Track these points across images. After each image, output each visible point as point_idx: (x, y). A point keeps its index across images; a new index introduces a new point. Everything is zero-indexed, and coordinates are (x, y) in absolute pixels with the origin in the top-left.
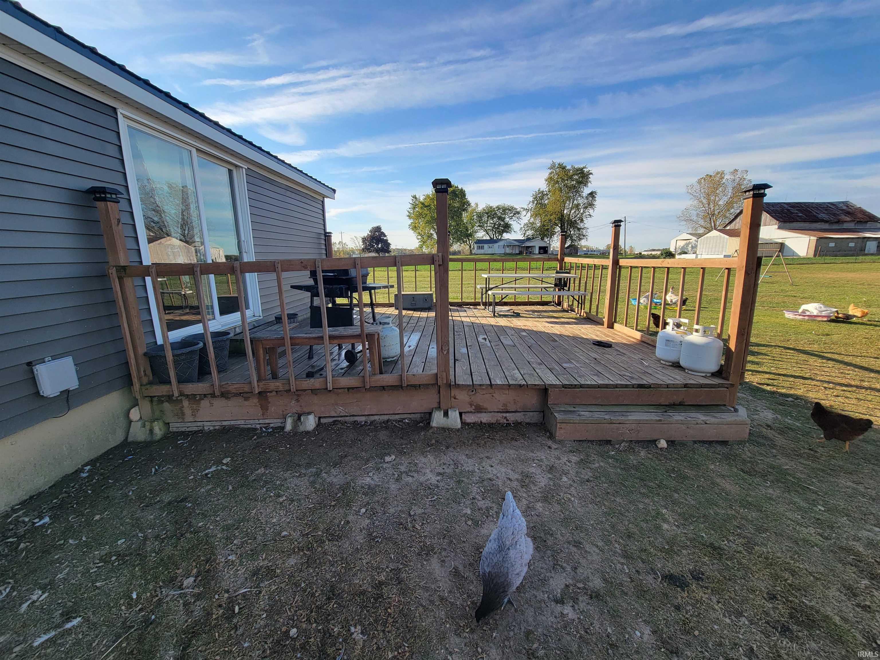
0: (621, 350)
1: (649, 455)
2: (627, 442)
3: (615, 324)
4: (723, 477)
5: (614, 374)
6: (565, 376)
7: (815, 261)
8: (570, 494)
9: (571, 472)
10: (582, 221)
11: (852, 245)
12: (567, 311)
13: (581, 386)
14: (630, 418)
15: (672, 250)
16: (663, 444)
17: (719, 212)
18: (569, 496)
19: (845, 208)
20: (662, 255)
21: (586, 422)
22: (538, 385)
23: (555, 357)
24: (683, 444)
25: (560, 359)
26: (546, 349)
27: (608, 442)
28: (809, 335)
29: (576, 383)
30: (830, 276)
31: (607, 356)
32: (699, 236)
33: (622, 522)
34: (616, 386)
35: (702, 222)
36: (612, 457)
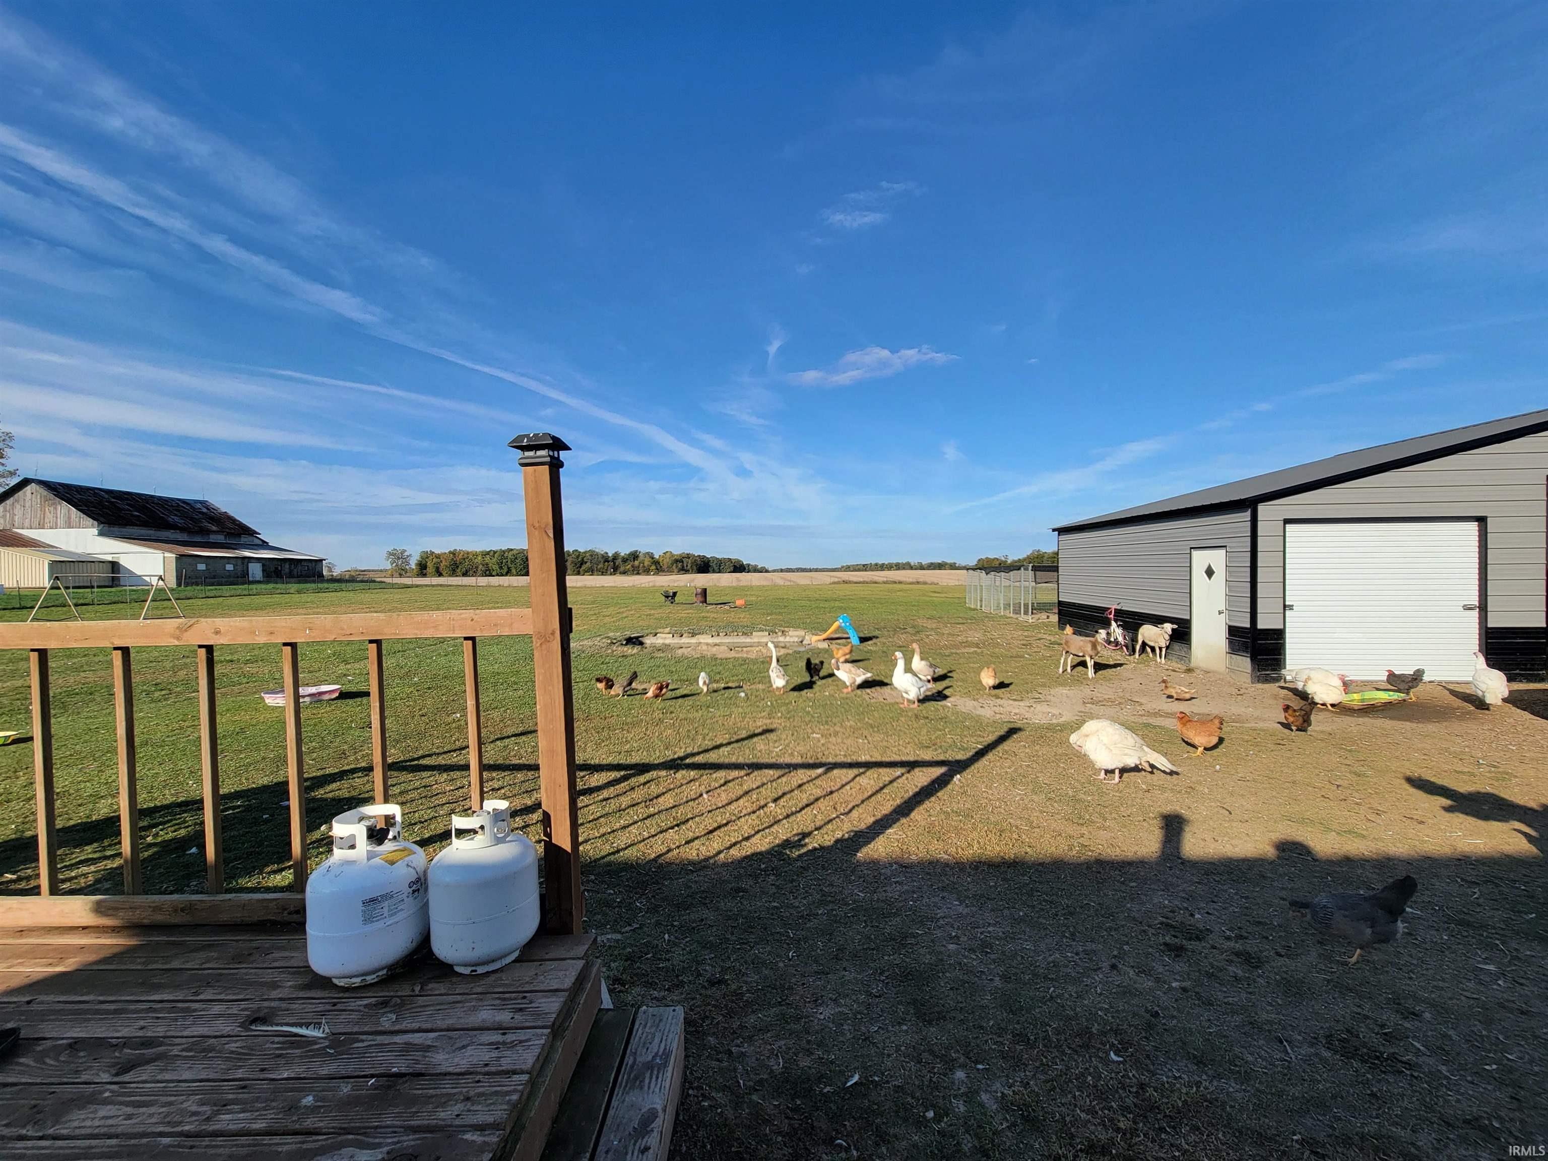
7: (184, 594)
11: (229, 567)
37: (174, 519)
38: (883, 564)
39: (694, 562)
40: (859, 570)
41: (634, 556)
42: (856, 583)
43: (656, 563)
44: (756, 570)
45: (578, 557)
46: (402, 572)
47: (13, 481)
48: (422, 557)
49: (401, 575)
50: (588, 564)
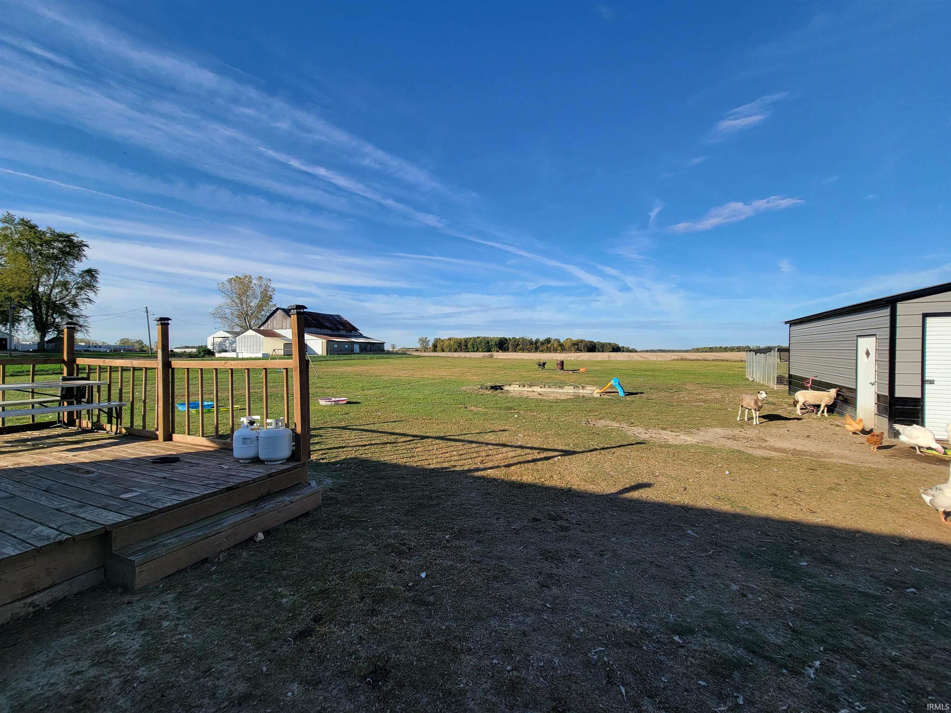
0: (193, 461)
1: (252, 553)
2: (225, 551)
3: (173, 435)
4: (313, 540)
5: (196, 487)
6: (132, 508)
7: (328, 359)
8: (180, 634)
9: (172, 612)
10: (75, 305)
11: (346, 346)
12: (91, 431)
13: (160, 511)
14: (225, 524)
15: (210, 347)
16: (261, 536)
17: (252, 313)
18: (179, 636)
19: (339, 319)
20: (200, 353)
21: (175, 549)
22: (93, 531)
23: (102, 492)
24: (276, 529)
25: (111, 491)
26: (80, 486)
27: (205, 561)
28: (337, 416)
29: (152, 510)
30: (339, 370)
31: (179, 471)
32: (238, 334)
33: (246, 622)
34: (204, 497)
35: (237, 321)
36: (215, 572)
37: (327, 324)
38: (726, 348)
39: (586, 345)
40: (706, 351)
41: (548, 341)
42: (691, 360)
43: (561, 345)
44: (628, 351)
45: (515, 342)
46: (425, 349)
47: (274, 309)
48: (435, 341)
49: (425, 351)
50: (521, 346)
